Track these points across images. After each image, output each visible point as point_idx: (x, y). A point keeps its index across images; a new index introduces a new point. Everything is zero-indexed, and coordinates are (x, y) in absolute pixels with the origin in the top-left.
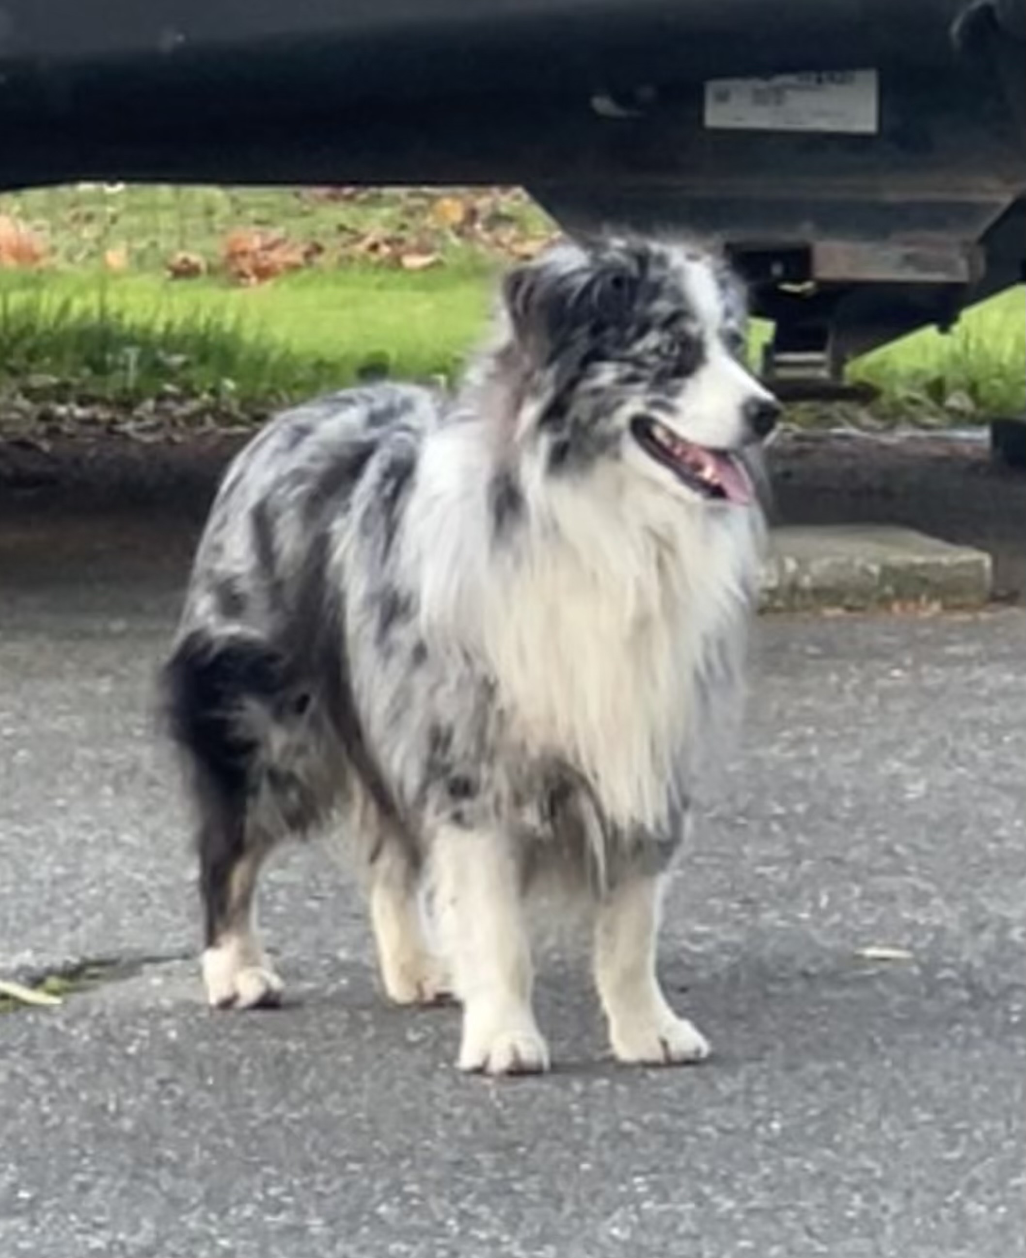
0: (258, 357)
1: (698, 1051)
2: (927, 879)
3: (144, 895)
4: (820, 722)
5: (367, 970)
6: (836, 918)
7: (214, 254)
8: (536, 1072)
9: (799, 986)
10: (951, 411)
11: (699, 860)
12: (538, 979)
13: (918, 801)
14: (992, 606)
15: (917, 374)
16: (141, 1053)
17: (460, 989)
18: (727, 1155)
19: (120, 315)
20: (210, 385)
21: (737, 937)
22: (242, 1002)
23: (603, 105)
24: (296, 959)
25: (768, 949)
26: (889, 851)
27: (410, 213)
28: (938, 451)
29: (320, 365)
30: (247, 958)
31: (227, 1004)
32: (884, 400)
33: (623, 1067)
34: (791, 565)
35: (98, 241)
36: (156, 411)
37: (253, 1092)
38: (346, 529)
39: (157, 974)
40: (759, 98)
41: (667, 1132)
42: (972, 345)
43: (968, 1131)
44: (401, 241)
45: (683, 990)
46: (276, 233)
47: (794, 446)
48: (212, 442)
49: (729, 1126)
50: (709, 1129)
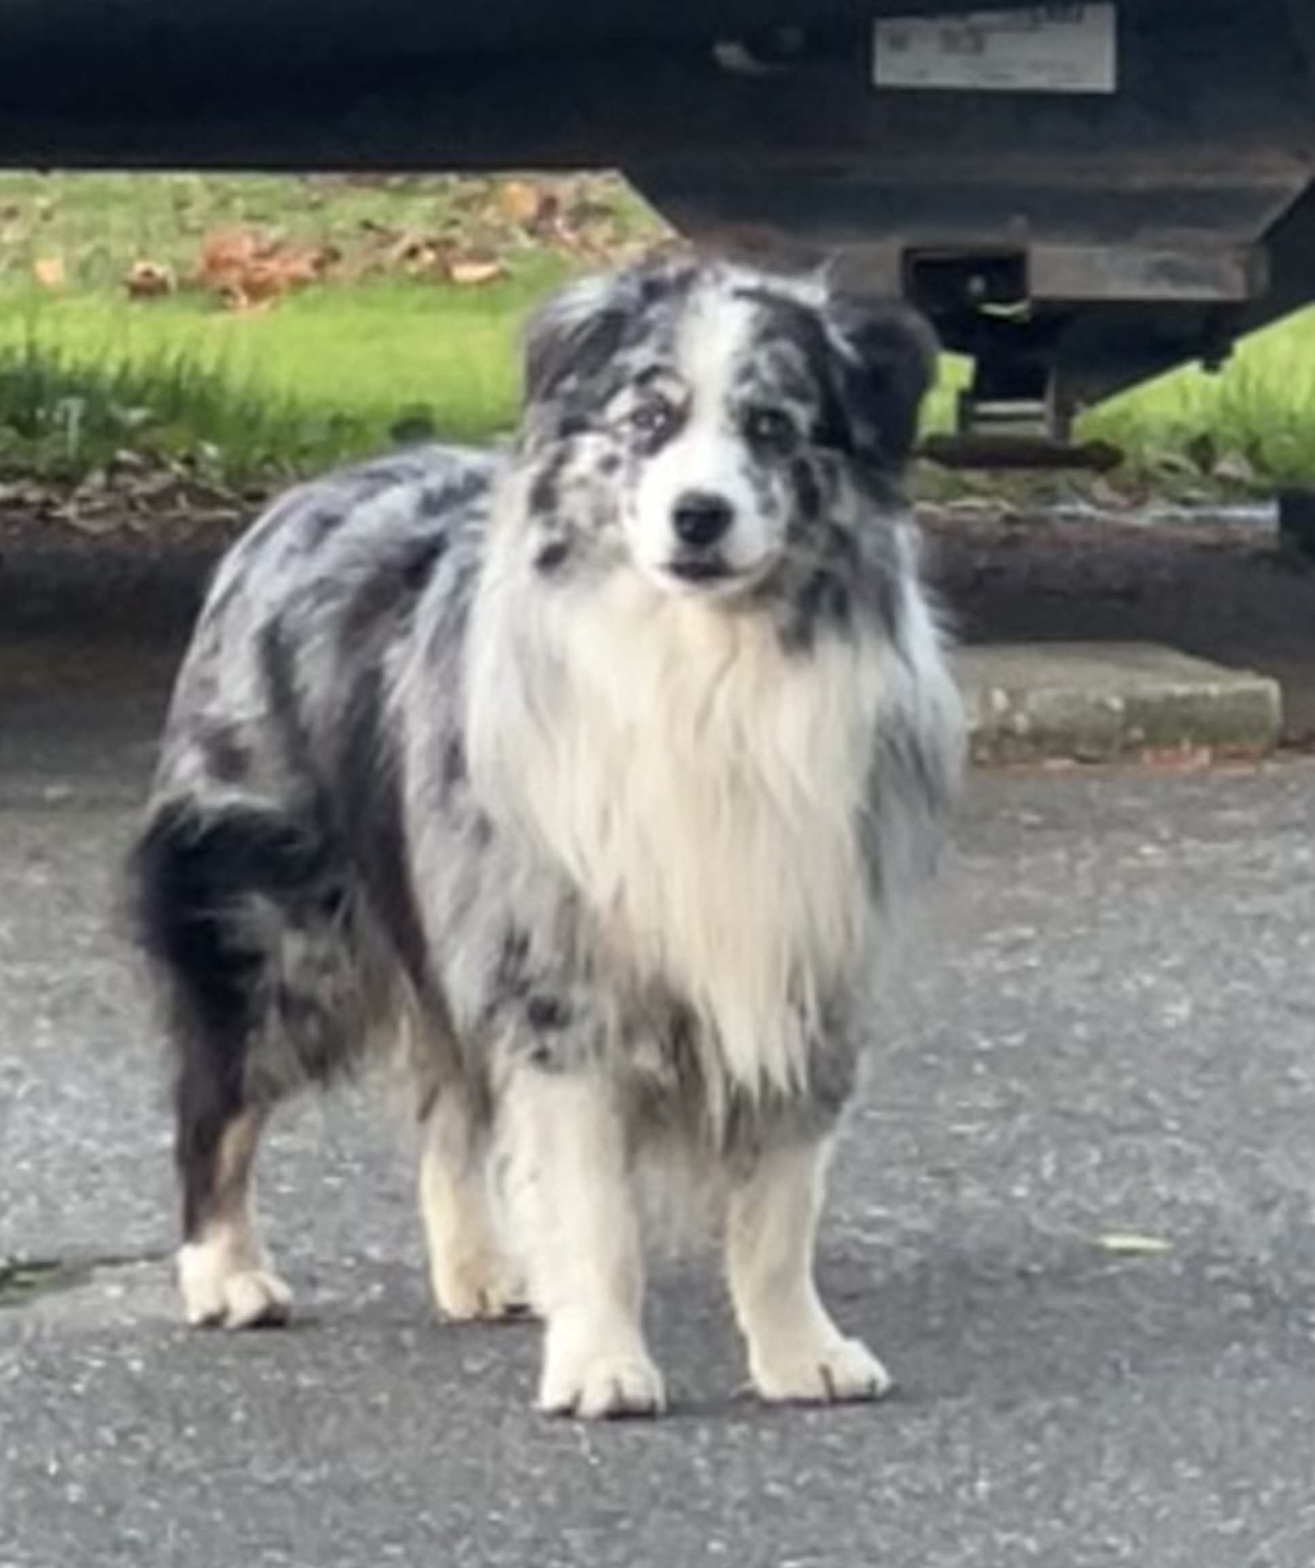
0: (251, 411)
1: (873, 1384)
2: (1191, 1139)
3: (96, 1169)
4: (1040, 917)
5: (410, 1271)
6: (1067, 1195)
7: (189, 265)
8: (647, 1414)
9: (1013, 1291)
10: (1223, 480)
11: (873, 1115)
12: (650, 1285)
13: (1180, 1029)
14: (1281, 753)
15: (1176, 428)
16: (91, 1391)
17: (541, 1299)
18: (917, 1530)
19: (56, 353)
20: (182, 452)
21: (923, 1224)
22: (234, 1320)
23: (730, 54)
24: (311, 1258)
25: (971, 1240)
26: (1138, 1099)
27: (463, 203)
28: (1204, 535)
29: (337, 423)
30: (242, 1257)
31: (213, 1322)
32: (1129, 464)
33: (769, 1407)
34: (1000, 699)
35: (25, 245)
36: (109, 488)
37: (251, 1445)
38: (407, 657)
39: (112, 1280)
40: (950, 43)
41: (829, 1498)
42: (1251, 386)
43: (1253, 1492)
44: (449, 244)
45: (851, 1297)
46: (274, 233)
47: (1003, 532)
48: (185, 532)
49: (918, 1488)
50: (889, 1492)
